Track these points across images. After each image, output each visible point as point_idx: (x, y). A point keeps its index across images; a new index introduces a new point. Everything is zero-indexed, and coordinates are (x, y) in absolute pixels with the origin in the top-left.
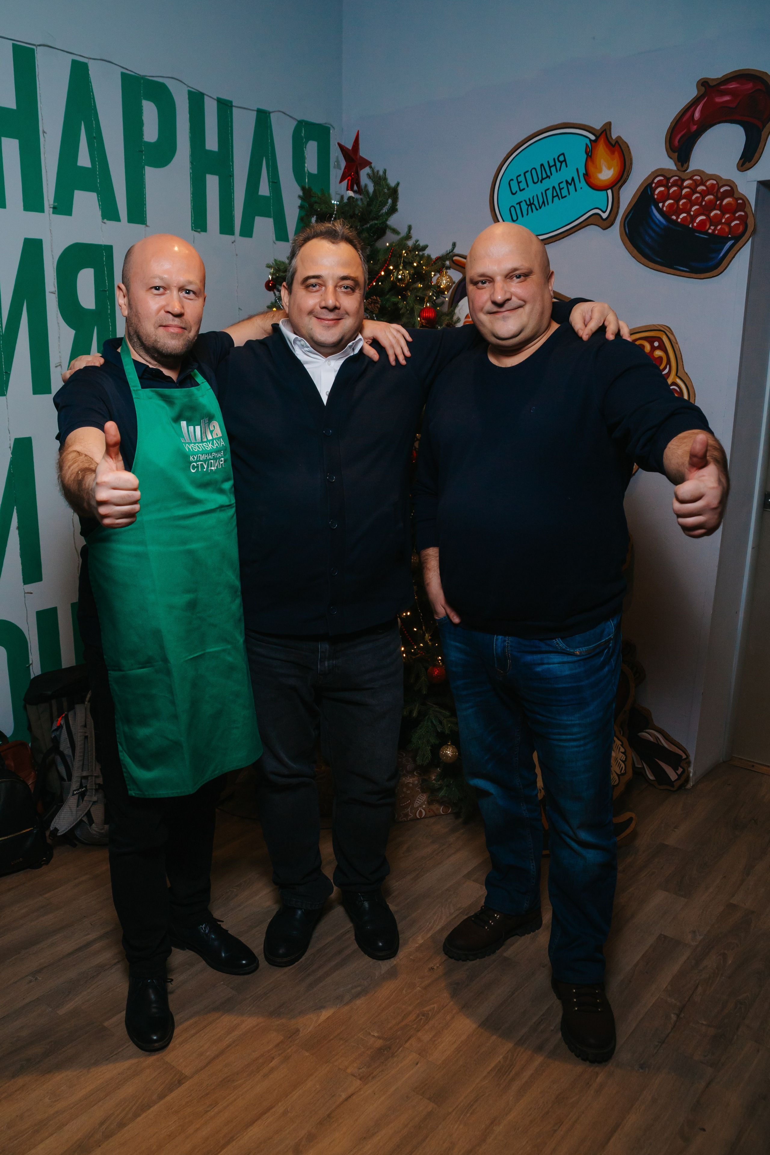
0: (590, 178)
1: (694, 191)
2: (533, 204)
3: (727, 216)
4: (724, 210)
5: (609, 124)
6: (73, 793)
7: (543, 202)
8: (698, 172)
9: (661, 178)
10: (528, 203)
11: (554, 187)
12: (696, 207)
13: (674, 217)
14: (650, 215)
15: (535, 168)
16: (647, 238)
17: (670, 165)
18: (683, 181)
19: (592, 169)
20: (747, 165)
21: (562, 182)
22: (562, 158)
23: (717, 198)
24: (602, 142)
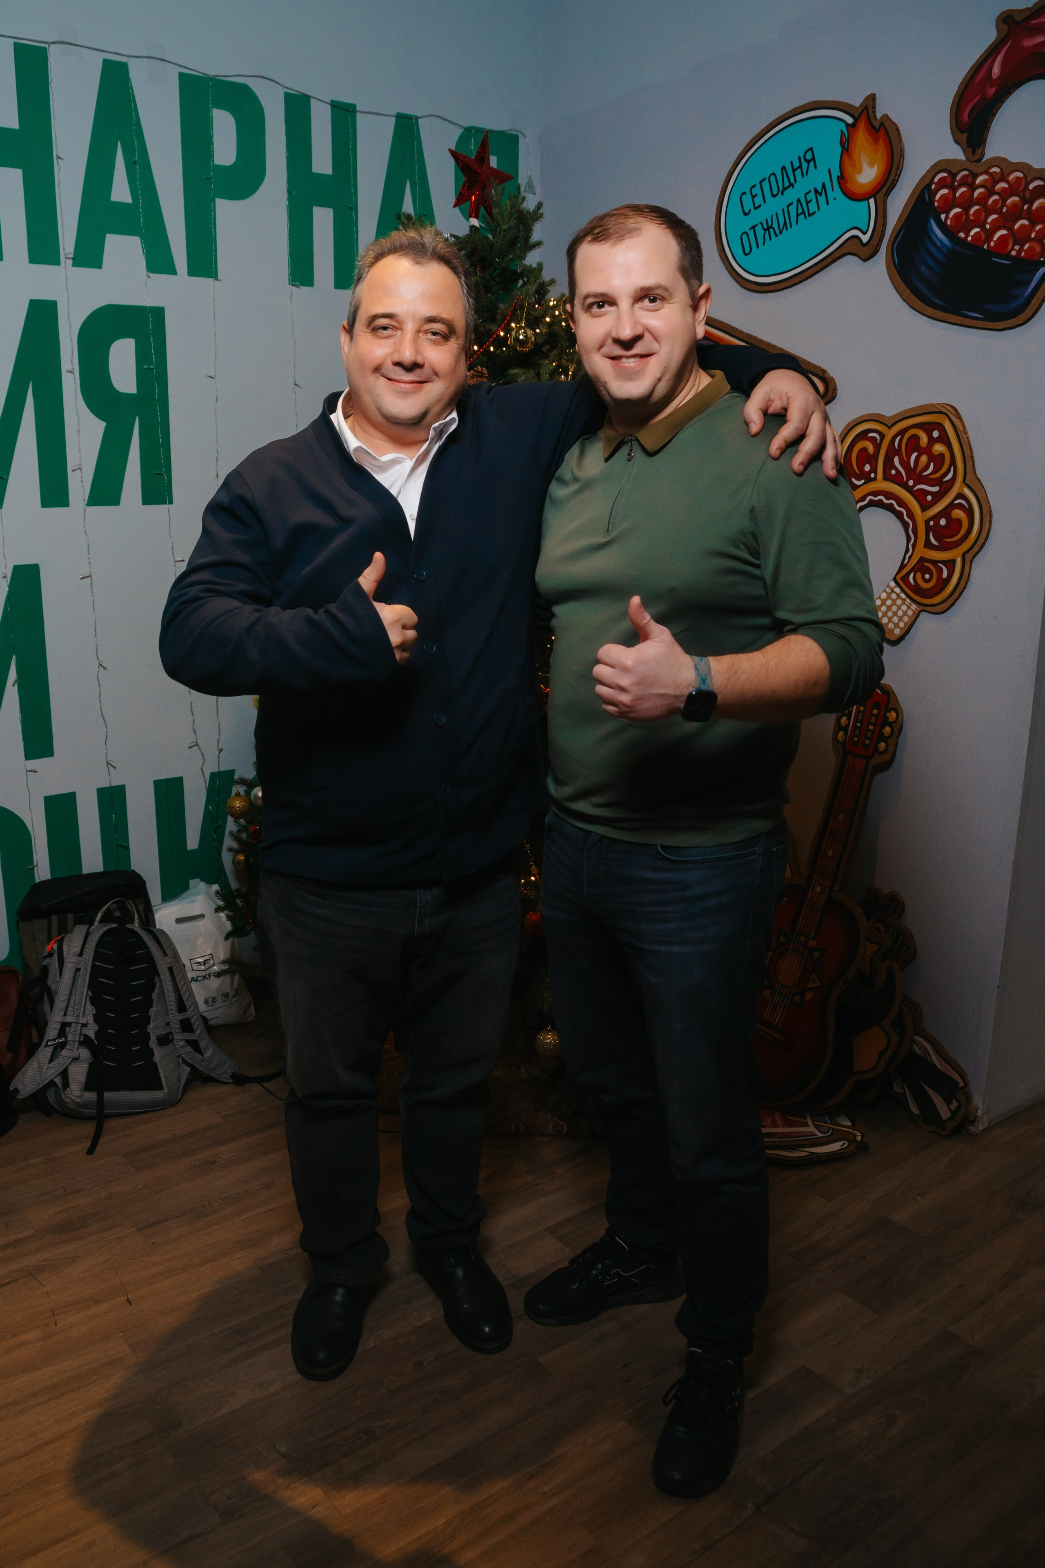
0: (847, 183)
1: (991, 192)
2: (772, 227)
3: (1038, 227)
5: (872, 98)
6: (47, 1043)
7: (785, 224)
8: (997, 161)
9: (944, 175)
10: (765, 227)
11: (799, 200)
12: (994, 216)
13: (962, 235)
14: (927, 232)
15: (774, 174)
16: (923, 269)
17: (956, 153)
18: (976, 176)
19: (849, 169)
21: (810, 192)
22: (809, 156)
23: (1024, 200)
24: (862, 124)
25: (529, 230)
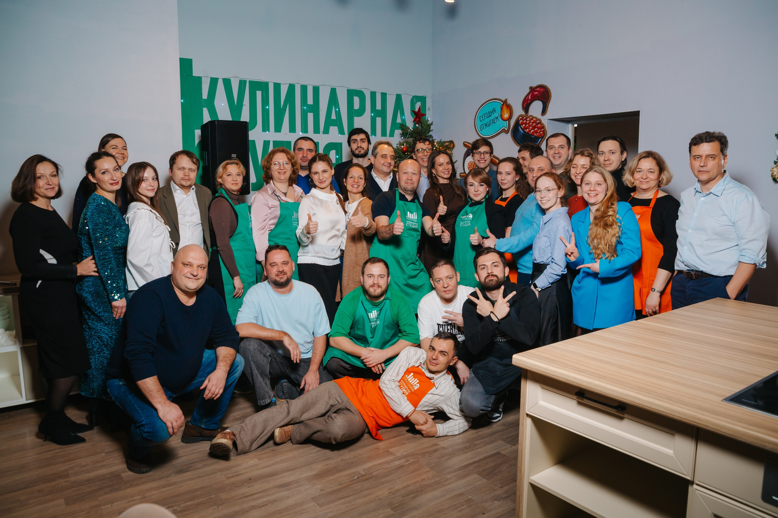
0: (502, 117)
1: (530, 122)
2: (487, 125)
3: (539, 130)
4: (538, 128)
7: (489, 124)
8: (531, 116)
9: (521, 117)
11: (492, 119)
12: (531, 127)
13: (525, 130)
14: (518, 129)
15: (487, 113)
16: (519, 138)
17: (523, 113)
18: (527, 118)
19: (502, 114)
20: (543, 114)
21: (494, 118)
22: (494, 110)
23: (536, 125)
24: (505, 105)
25: (430, 128)
